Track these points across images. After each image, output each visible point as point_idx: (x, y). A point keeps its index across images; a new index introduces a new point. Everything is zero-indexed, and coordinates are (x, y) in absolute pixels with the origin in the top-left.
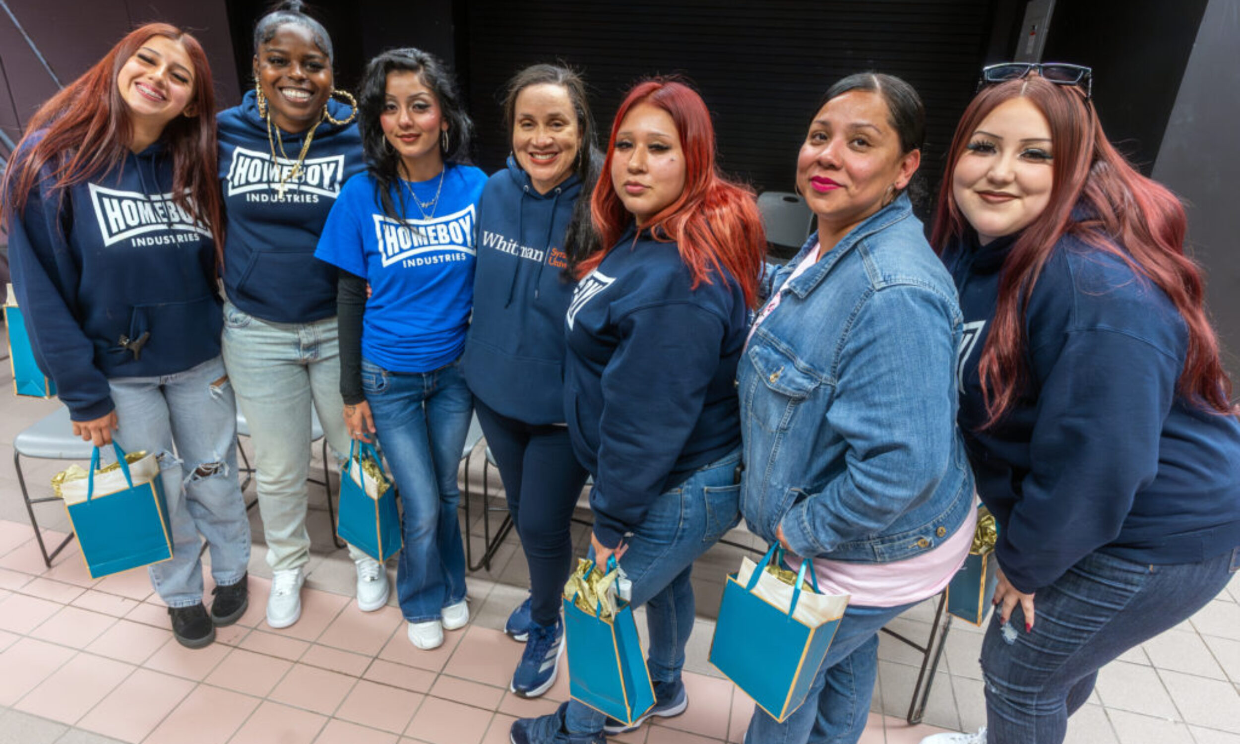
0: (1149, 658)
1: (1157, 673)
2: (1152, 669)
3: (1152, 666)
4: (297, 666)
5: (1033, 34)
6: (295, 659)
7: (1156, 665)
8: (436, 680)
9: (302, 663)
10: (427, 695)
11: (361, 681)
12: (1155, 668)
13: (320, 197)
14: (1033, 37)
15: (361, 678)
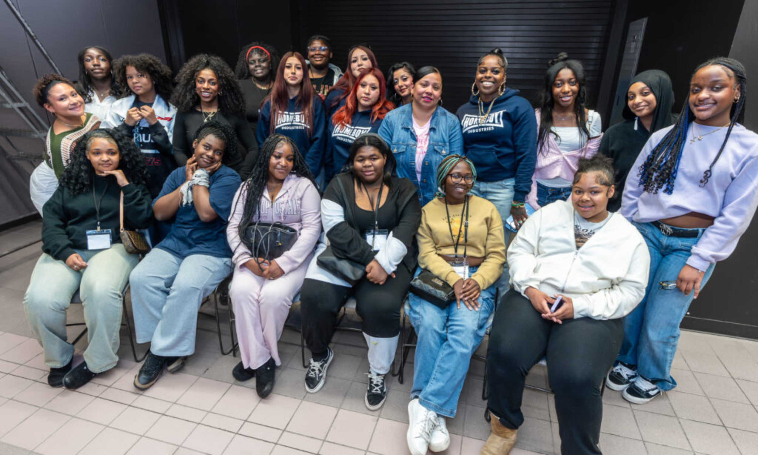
0: (721, 421)
1: (727, 430)
2: (724, 428)
3: (724, 426)
4: (200, 426)
5: (634, 41)
6: (198, 422)
7: (726, 425)
8: (282, 434)
9: (202, 424)
10: (276, 444)
11: (237, 435)
12: (726, 427)
13: (494, 127)
14: (634, 43)
15: (237, 433)
